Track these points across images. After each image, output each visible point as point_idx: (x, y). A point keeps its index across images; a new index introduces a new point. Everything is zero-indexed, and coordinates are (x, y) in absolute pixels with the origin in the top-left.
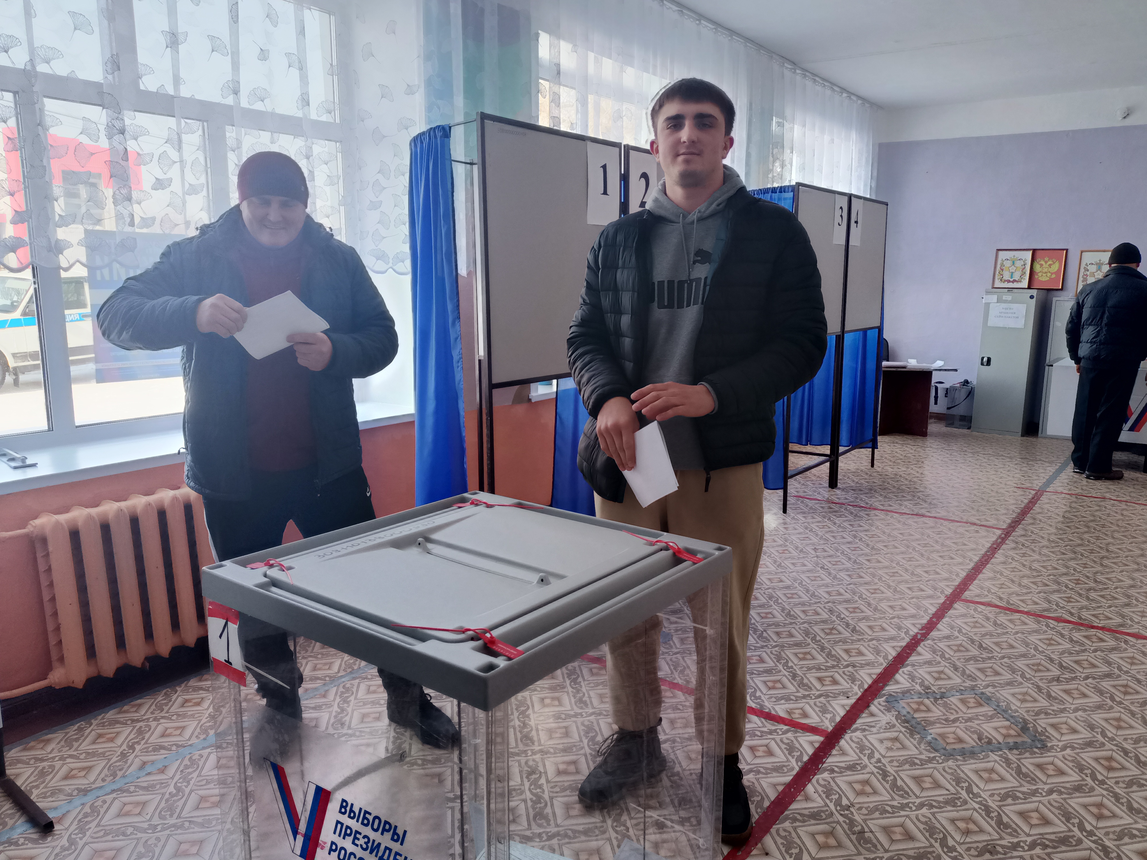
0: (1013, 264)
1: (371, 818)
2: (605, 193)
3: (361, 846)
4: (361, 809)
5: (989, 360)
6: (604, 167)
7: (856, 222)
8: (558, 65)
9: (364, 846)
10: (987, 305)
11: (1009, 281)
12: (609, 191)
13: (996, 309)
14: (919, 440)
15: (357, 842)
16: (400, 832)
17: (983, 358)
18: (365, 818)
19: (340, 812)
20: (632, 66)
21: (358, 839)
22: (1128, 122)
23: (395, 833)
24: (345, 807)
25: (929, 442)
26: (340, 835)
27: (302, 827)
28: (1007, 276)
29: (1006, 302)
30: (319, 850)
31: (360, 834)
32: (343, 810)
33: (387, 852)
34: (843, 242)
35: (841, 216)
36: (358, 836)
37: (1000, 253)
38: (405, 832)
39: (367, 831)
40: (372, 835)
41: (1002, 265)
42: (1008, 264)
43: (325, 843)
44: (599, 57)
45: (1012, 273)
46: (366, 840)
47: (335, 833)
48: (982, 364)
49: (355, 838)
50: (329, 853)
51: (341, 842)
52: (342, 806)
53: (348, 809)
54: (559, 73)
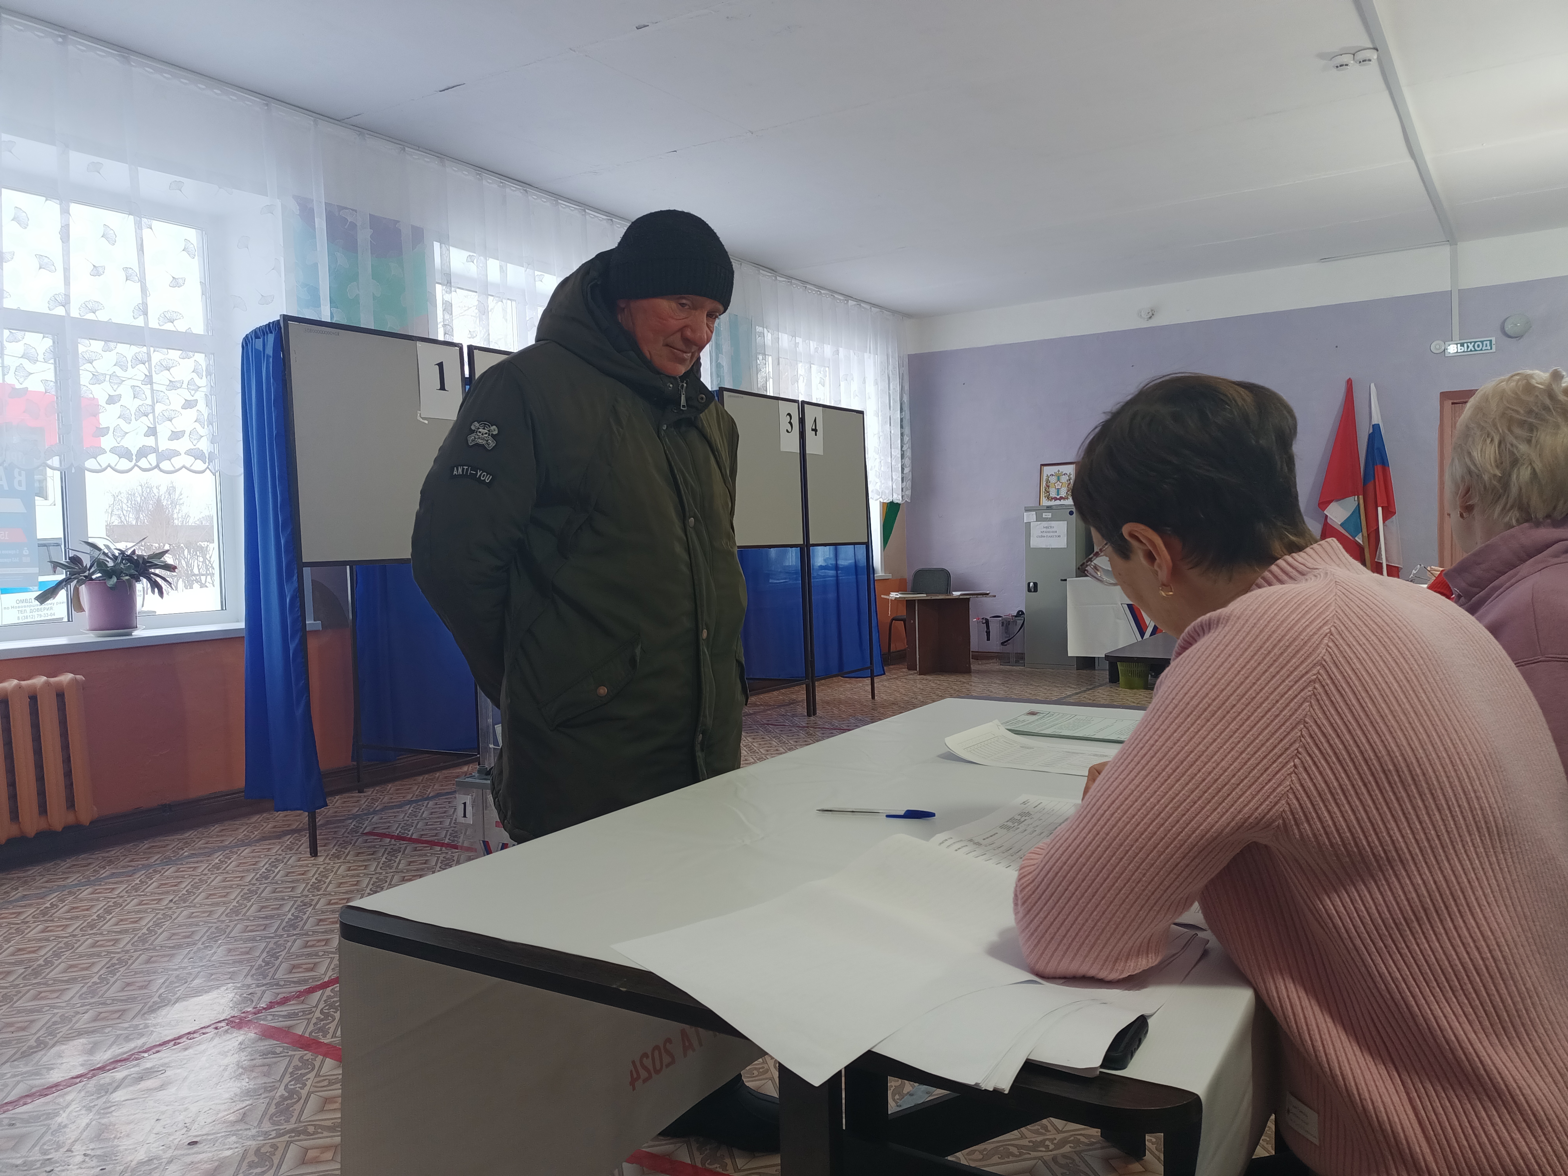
0: (1059, 480)
2: (443, 388)
5: (1035, 584)
6: (440, 365)
7: (815, 430)
10: (1028, 524)
11: (1056, 499)
12: (447, 387)
13: (1037, 528)
14: (962, 678)
17: (1029, 584)
22: (1153, 323)
25: (975, 679)
28: (1053, 494)
29: (1046, 520)
34: (797, 449)
35: (790, 423)
37: (1045, 468)
41: (1048, 481)
42: (1053, 480)
45: (1058, 489)
48: (1029, 590)
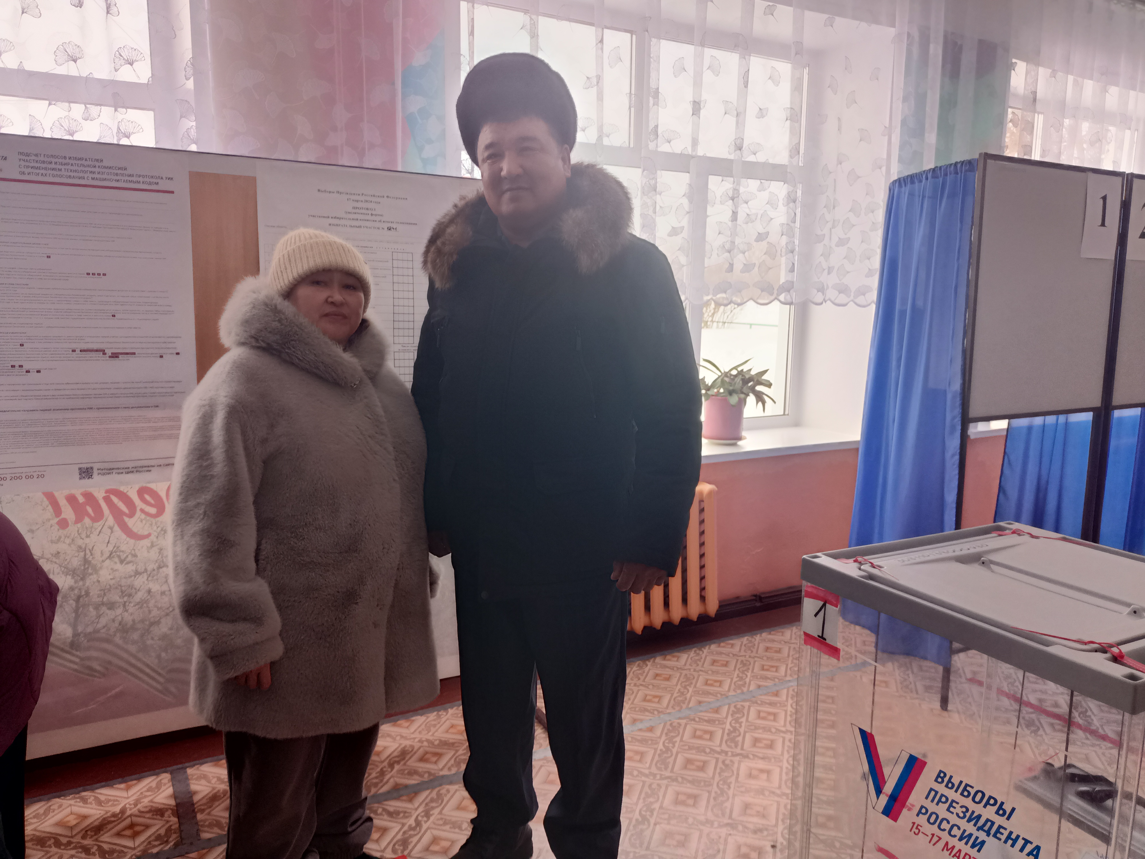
1: (973, 792)
2: (1103, 224)
3: (957, 815)
4: (961, 782)
6: (1104, 198)
8: (1035, 93)
9: (961, 815)
12: (1106, 224)
15: (952, 809)
16: (1008, 808)
18: (965, 789)
19: (936, 780)
20: (1116, 84)
21: (955, 808)
23: (1000, 807)
24: (943, 778)
26: (932, 801)
27: (889, 787)
30: (905, 811)
31: (958, 803)
32: (940, 780)
33: (989, 823)
36: (954, 804)
38: (1013, 809)
39: (968, 802)
40: (972, 806)
43: (913, 806)
44: (1080, 80)
46: (964, 810)
47: (927, 798)
49: (951, 805)
50: (918, 815)
51: (932, 807)
52: (938, 776)
53: (946, 779)
54: (1035, 100)
